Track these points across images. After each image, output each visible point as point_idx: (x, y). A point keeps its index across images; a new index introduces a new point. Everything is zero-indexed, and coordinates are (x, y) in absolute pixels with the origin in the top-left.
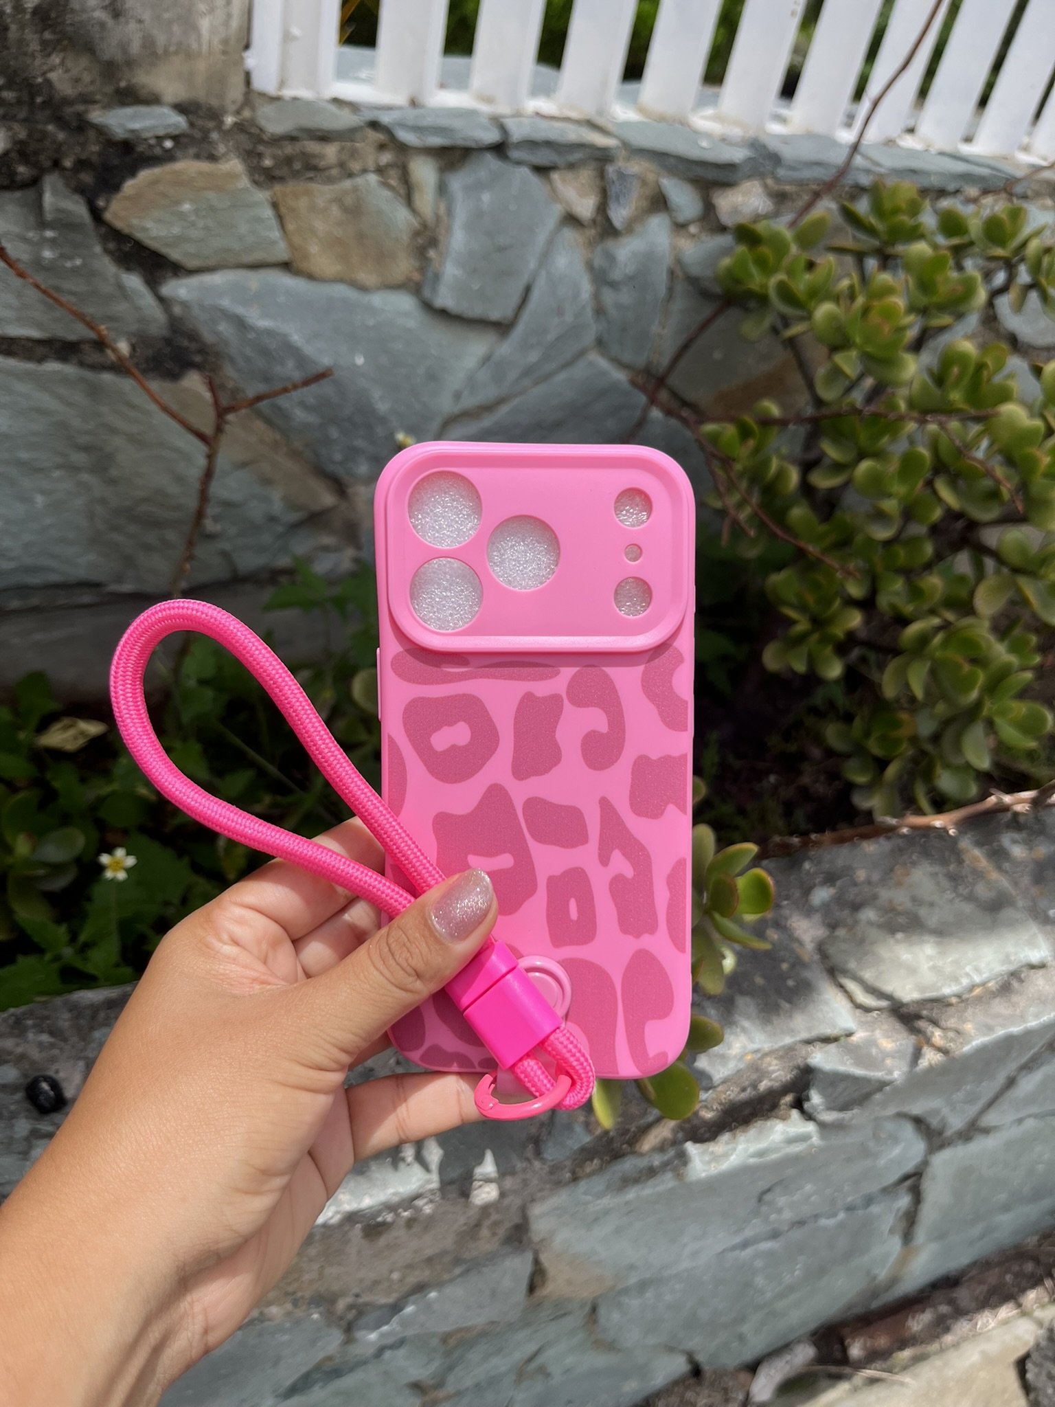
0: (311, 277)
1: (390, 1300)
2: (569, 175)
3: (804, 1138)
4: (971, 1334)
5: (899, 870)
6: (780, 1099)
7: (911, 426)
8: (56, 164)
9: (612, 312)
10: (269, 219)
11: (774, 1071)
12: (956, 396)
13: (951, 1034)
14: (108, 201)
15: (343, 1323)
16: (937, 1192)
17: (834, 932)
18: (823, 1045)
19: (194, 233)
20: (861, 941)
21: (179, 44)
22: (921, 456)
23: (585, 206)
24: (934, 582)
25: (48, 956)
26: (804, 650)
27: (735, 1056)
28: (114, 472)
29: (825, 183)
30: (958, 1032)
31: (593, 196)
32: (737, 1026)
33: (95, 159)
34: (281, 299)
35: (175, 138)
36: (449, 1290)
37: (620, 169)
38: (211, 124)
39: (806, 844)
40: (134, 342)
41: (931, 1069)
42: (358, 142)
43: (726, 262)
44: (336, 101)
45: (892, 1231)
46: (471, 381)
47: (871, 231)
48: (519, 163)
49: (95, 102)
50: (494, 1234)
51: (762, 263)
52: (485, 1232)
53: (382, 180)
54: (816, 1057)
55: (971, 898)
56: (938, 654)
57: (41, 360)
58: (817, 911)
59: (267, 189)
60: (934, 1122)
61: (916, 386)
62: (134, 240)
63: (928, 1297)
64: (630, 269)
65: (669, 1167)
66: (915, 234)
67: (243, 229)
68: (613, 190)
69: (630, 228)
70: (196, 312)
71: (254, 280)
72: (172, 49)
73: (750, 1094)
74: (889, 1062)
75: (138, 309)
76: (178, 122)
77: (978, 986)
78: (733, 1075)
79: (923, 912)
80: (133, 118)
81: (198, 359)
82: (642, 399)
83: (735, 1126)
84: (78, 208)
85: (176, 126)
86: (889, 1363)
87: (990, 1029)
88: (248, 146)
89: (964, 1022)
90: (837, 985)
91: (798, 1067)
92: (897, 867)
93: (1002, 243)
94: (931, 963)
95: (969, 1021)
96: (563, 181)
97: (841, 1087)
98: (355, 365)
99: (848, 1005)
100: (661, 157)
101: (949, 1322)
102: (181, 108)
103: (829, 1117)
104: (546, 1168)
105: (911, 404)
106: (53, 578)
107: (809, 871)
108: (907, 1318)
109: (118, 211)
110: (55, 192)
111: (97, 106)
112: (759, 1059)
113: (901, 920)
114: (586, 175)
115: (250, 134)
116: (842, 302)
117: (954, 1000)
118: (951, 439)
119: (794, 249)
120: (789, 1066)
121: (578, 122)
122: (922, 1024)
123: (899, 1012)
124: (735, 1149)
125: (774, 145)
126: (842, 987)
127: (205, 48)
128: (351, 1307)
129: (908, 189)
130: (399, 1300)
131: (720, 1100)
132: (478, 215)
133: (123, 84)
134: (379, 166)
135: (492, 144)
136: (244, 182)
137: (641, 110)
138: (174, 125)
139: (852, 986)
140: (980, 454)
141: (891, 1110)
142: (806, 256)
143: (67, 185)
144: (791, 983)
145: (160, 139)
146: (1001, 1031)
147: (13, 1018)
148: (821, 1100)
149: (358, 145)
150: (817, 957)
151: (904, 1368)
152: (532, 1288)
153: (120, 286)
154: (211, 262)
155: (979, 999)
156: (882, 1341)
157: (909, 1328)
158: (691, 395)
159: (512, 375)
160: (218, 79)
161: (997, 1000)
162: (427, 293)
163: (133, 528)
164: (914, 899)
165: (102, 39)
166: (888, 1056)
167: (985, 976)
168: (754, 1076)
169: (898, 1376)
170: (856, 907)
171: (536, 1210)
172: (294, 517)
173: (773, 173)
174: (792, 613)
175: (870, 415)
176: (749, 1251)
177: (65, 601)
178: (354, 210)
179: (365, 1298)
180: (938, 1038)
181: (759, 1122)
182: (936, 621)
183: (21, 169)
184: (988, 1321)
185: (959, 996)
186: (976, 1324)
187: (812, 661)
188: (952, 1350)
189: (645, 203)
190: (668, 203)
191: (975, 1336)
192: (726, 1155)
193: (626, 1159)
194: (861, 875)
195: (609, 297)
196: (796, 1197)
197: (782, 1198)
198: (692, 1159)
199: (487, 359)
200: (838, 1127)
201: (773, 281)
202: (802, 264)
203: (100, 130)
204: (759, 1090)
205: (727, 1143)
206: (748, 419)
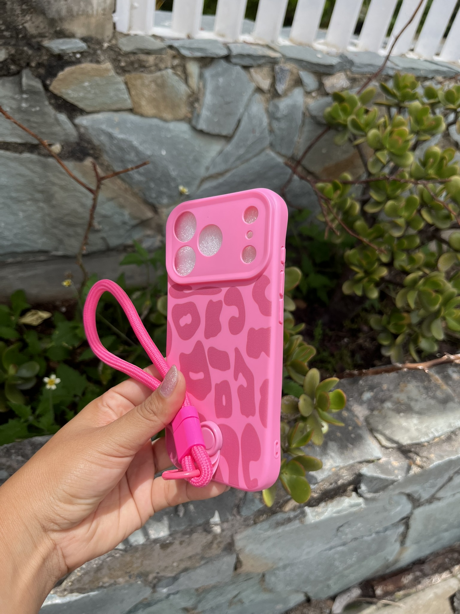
0: (142, 115)
1: (173, 575)
2: (258, 70)
3: (358, 505)
4: (430, 584)
5: (402, 384)
6: (347, 488)
7: (411, 185)
8: (28, 65)
9: (277, 131)
10: (124, 89)
11: (345, 476)
12: (431, 172)
13: (424, 459)
14: (51, 81)
15: (152, 585)
16: (416, 525)
17: (372, 412)
18: (367, 464)
19: (90, 96)
20: (385, 417)
21: (83, 11)
22: (415, 199)
23: (265, 84)
24: (420, 256)
25: (22, 420)
26: (361, 285)
27: (327, 469)
28: (54, 202)
29: (373, 74)
30: (427, 458)
31: (269, 80)
32: (328, 456)
33: (45, 62)
34: (129, 125)
35: (81, 53)
36: (199, 571)
37: (281, 67)
38: (97, 47)
39: (361, 374)
40: (63, 144)
41: (416, 475)
42: (163, 55)
43: (329, 109)
44: (154, 36)
45: (396, 541)
46: (213, 162)
47: (394, 96)
48: (236, 64)
49: (45, 37)
50: (219, 547)
51: (344, 110)
52: (215, 546)
53: (174, 72)
54: (364, 470)
55: (434, 397)
56: (421, 288)
57: (21, 153)
58: (365, 403)
59: (123, 76)
60: (416, 496)
61: (413, 168)
62: (63, 99)
63: (411, 568)
64: (285, 112)
65: (297, 518)
66: (414, 97)
67: (112, 94)
68: (278, 77)
69: (286, 93)
70: (90, 131)
71: (116, 117)
72: (80, 13)
73: (334, 486)
74: (396, 472)
75: (64, 130)
76: (83, 46)
77: (437, 437)
78: (326, 478)
79: (412, 404)
80: (62, 44)
81: (91, 152)
82: (289, 171)
83: (327, 499)
84: (38, 85)
85: (82, 47)
86: (393, 597)
87: (442, 457)
88: (113, 57)
89: (430, 453)
90: (373, 436)
91: (356, 474)
92: (401, 383)
93: (453, 102)
94: (416, 427)
95: (433, 453)
97: (375, 482)
98: (162, 155)
99: (379, 446)
100: (299, 62)
101: (420, 579)
102: (84, 40)
103: (369, 495)
104: (242, 519)
105: (411, 175)
106: (27, 249)
107: (362, 384)
108: (401, 578)
109: (56, 86)
110: (27, 77)
111: (46, 39)
112: (338, 470)
113: (403, 407)
114: (266, 70)
115: (115, 51)
116: (381, 129)
117: (426, 444)
118: (429, 192)
119: (359, 104)
120: (352, 474)
121: (263, 46)
122: (411, 455)
123: (401, 449)
124: (327, 510)
125: (350, 57)
126: (376, 438)
127: (95, 13)
128: (155, 578)
129: (411, 77)
130: (177, 575)
131: (320, 488)
132: (217, 88)
133: (58, 29)
134: (173, 66)
135: (224, 55)
136: (112, 73)
137: (291, 40)
138: (81, 47)
139: (380, 437)
140: (442, 198)
141: (397, 491)
142: (364, 107)
143: (33, 74)
144: (353, 436)
145: (74, 53)
146: (447, 458)
147: (6, 449)
148: (365, 488)
149: (163, 56)
150: (365, 424)
151: (400, 599)
152: (236, 568)
153: (57, 120)
154: (97, 109)
155: (437, 444)
156: (390, 588)
157: (403, 582)
158: (312, 169)
159: (232, 159)
160: (101, 26)
161: (445, 444)
162: (194, 123)
163: (62, 227)
164: (409, 398)
165: (49, 8)
166: (396, 469)
167: (440, 433)
168: (336, 478)
169: (397, 603)
170: (383, 401)
171: (238, 537)
172: (134, 222)
173: (350, 69)
174: (356, 269)
175: (393, 180)
176: (333, 551)
177: (34, 259)
178: (162, 85)
179: (161, 574)
180: (419, 461)
181: (338, 498)
182: (420, 273)
183: (13, 67)
184: (437, 579)
185: (428, 442)
186: (432, 580)
187: (364, 290)
188: (421, 592)
189: (292, 83)
190: (303, 83)
191: (431, 586)
192: (323, 513)
193: (278, 514)
194: (385, 387)
195: (275, 125)
196: (353, 529)
197: (347, 529)
198: (308, 514)
199: (220, 152)
200: (373, 500)
201: (349, 119)
202: (363, 111)
203: (48, 50)
204: (338, 484)
205: (323, 507)
206: (337, 181)
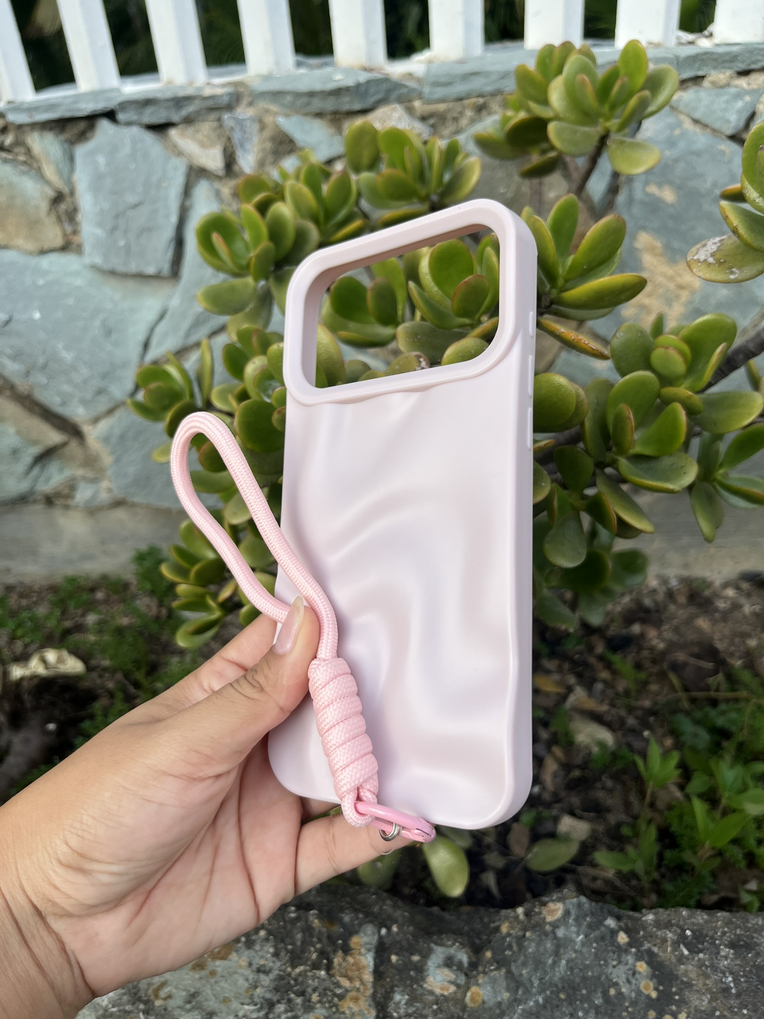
2: (190, 130)
31: (218, 147)
37: (238, 115)
46: (153, 331)
48: (129, 124)
53: (10, 157)
68: (237, 136)
96: (183, 136)
98: (32, 319)
114: (208, 127)
132: (98, 177)
172: (35, 450)
189: (269, 145)
190: (294, 141)
199: (164, 312)
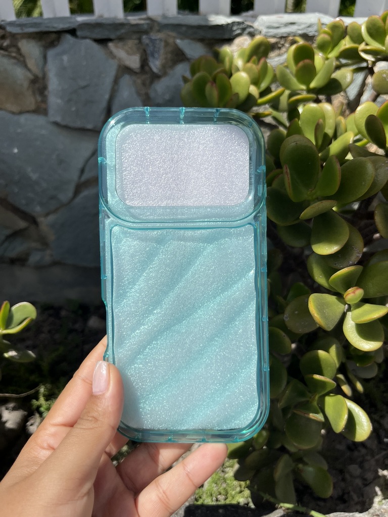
2: (120, 44)
23: (134, 62)
31: (138, 55)
37: (151, 37)
48: (85, 38)
68: (149, 51)
69: (164, 72)
96: (117, 47)
98: (13, 153)
114: (132, 43)
132: (63, 69)
135: (68, 29)
172: (8, 232)
189: (169, 56)
190: (186, 55)
